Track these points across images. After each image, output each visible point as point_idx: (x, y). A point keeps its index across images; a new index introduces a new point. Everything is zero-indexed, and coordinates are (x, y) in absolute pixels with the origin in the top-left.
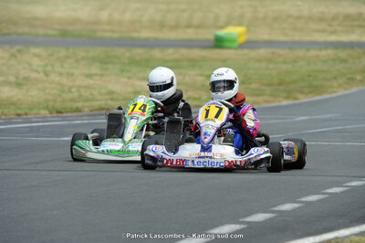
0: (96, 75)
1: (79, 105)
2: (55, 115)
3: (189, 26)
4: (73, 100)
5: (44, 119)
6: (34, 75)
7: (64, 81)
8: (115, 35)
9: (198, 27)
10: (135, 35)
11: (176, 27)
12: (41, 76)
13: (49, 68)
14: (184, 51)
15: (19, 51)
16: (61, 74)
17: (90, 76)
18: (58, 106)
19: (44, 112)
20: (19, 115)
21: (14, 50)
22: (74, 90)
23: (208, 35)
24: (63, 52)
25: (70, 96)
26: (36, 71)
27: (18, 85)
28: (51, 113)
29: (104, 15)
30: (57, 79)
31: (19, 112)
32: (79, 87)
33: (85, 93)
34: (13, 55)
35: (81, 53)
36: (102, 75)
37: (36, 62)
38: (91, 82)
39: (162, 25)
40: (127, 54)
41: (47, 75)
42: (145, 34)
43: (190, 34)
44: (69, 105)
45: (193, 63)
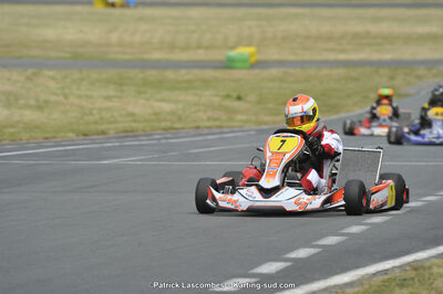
0: (114, 97)
1: (104, 127)
2: (81, 137)
3: (199, 47)
4: (95, 123)
5: (72, 142)
6: (53, 98)
7: (84, 103)
8: (126, 57)
9: (207, 48)
10: (147, 56)
11: (186, 48)
12: (61, 98)
13: (67, 91)
14: (196, 72)
15: (34, 74)
16: (80, 97)
17: (108, 98)
18: (83, 128)
19: (71, 135)
20: (47, 138)
21: (30, 71)
22: (95, 112)
23: (218, 56)
24: (76, 75)
25: (92, 118)
26: (56, 94)
27: (40, 108)
28: (77, 135)
29: (114, 37)
30: (77, 101)
31: (47, 135)
32: (100, 109)
33: (107, 115)
34: (29, 79)
35: (94, 75)
36: (120, 97)
37: (52, 84)
39: (172, 47)
40: (140, 76)
41: (66, 97)
42: (156, 55)
43: (201, 55)
44: (93, 128)
45: (207, 83)
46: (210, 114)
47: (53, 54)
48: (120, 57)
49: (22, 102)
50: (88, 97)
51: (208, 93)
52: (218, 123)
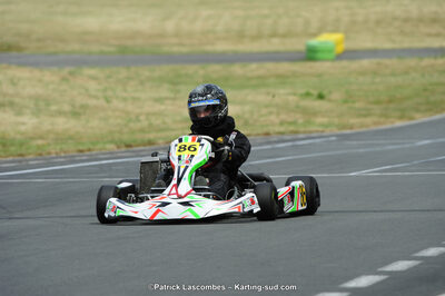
0: (167, 98)
1: (151, 136)
2: (124, 149)
3: (274, 35)
4: (142, 130)
5: (112, 155)
6: (92, 102)
7: (130, 107)
8: (184, 50)
9: (284, 36)
10: (209, 48)
11: (258, 37)
12: (102, 102)
13: (110, 93)
14: (270, 66)
15: (71, 74)
16: (125, 99)
17: (159, 100)
18: (126, 138)
19: (111, 147)
20: (81, 151)
21: (66, 71)
22: (142, 118)
23: (298, 45)
24: (123, 73)
25: (139, 125)
26: (96, 97)
27: (75, 114)
28: (118, 147)
29: (170, 26)
30: (121, 105)
31: (81, 148)
32: (148, 114)
33: (157, 121)
34: (64, 79)
35: (145, 72)
36: (174, 99)
37: (93, 86)
38: (163, 107)
39: (241, 36)
40: (201, 72)
41: (108, 101)
42: (221, 47)
43: (275, 45)
44: (139, 137)
45: (282, 79)
46: (283, 117)
47: (95, 48)
48: (175, 49)
49: (54, 108)
50: (135, 99)
51: (282, 91)
52: (292, 128)
